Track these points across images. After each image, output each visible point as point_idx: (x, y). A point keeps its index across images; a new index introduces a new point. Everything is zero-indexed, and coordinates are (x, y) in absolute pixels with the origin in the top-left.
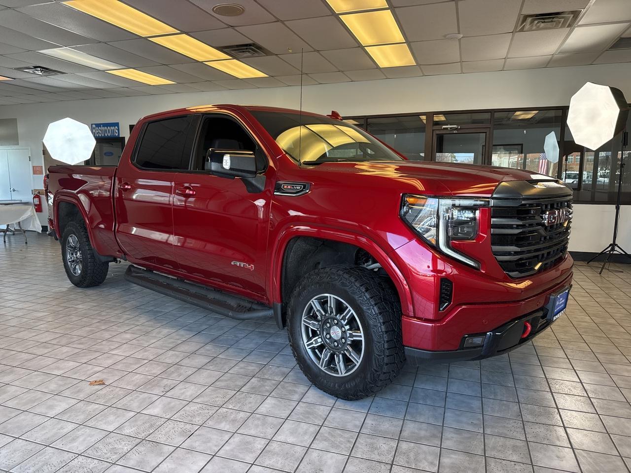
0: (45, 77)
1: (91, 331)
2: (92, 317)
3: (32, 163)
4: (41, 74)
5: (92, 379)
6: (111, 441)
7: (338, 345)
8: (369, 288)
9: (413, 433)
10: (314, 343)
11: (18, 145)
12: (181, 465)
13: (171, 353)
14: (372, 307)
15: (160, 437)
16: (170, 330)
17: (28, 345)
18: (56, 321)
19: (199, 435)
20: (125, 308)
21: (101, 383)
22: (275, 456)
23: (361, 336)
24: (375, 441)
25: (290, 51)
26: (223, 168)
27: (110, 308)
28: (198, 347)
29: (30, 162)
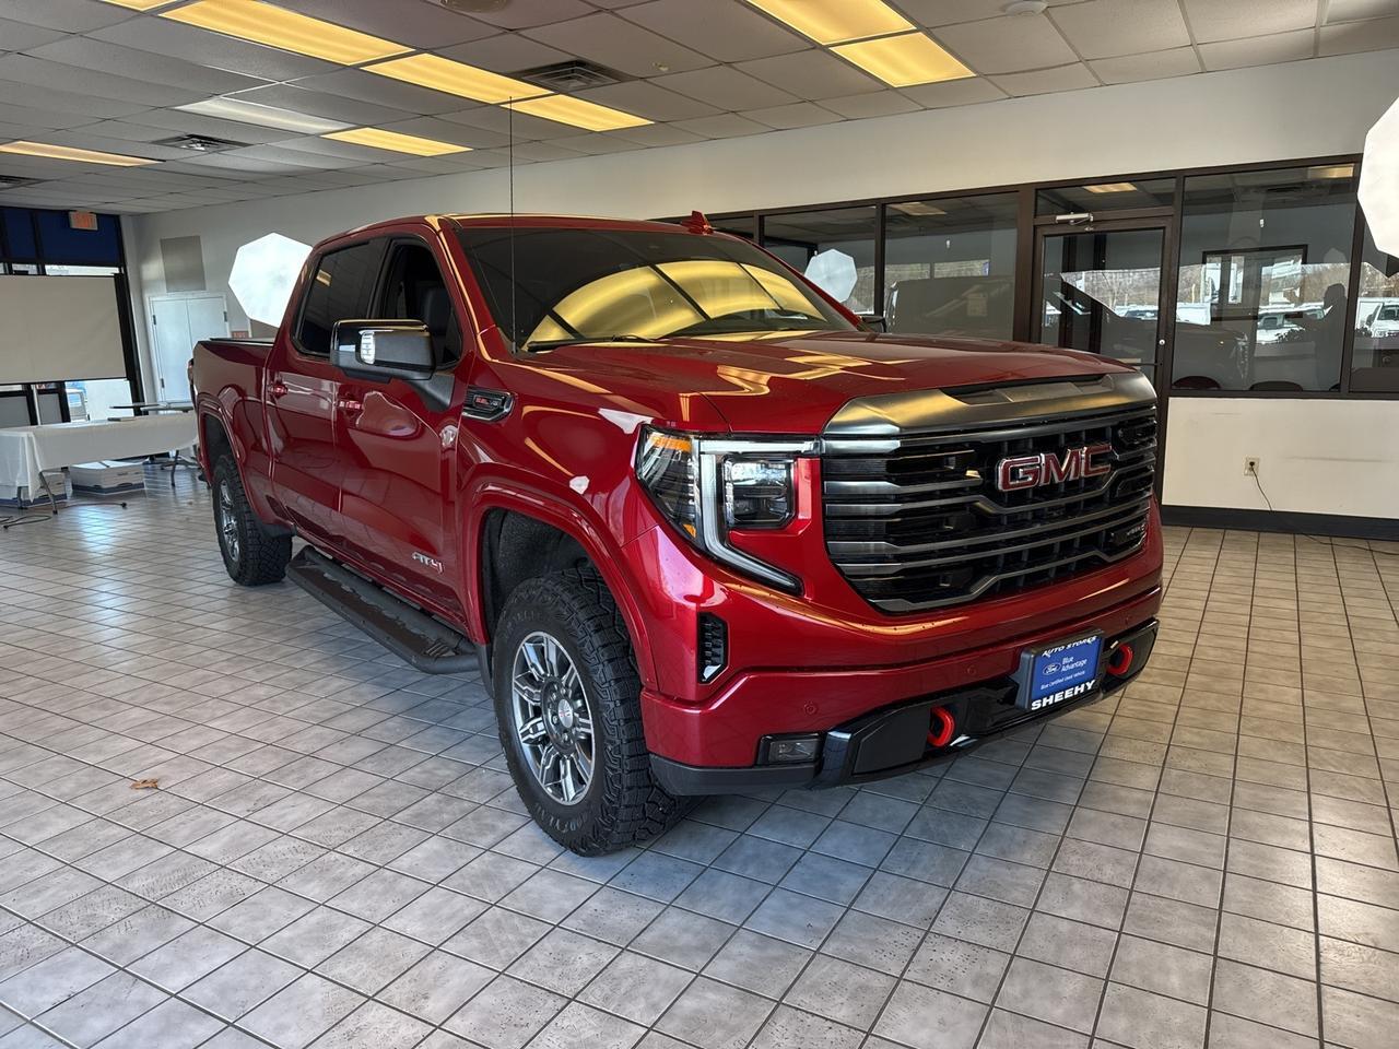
0: (216, 155)
1: (204, 677)
2: (223, 649)
3: (230, 325)
4: (203, 149)
5: (139, 778)
6: (98, 900)
7: (569, 740)
8: (605, 626)
9: (666, 937)
10: (531, 731)
11: (204, 289)
12: (184, 959)
13: (318, 730)
14: (601, 667)
15: (183, 903)
16: (347, 682)
17: (78, 702)
18: (156, 655)
19: (254, 903)
20: (297, 630)
21: (153, 785)
22: (363, 959)
23: (588, 726)
24: (574, 947)
25: (662, 69)
26: (362, 361)
27: (268, 631)
28: (377, 720)
29: (227, 324)
